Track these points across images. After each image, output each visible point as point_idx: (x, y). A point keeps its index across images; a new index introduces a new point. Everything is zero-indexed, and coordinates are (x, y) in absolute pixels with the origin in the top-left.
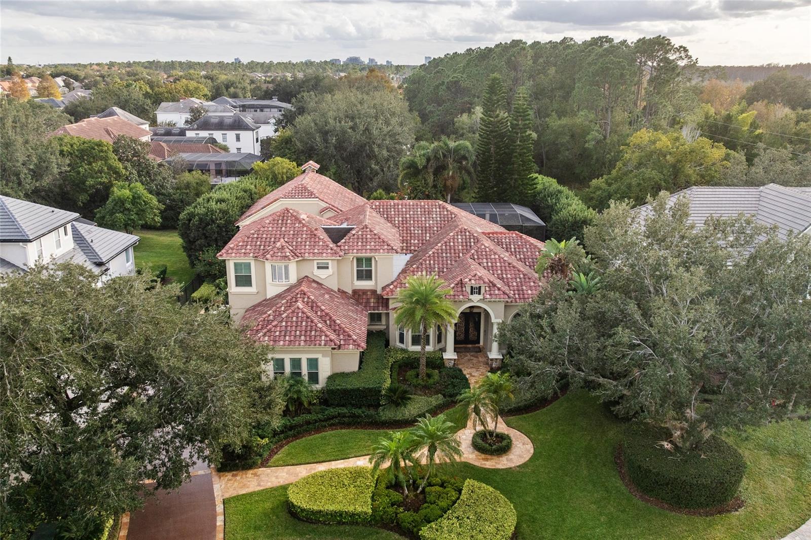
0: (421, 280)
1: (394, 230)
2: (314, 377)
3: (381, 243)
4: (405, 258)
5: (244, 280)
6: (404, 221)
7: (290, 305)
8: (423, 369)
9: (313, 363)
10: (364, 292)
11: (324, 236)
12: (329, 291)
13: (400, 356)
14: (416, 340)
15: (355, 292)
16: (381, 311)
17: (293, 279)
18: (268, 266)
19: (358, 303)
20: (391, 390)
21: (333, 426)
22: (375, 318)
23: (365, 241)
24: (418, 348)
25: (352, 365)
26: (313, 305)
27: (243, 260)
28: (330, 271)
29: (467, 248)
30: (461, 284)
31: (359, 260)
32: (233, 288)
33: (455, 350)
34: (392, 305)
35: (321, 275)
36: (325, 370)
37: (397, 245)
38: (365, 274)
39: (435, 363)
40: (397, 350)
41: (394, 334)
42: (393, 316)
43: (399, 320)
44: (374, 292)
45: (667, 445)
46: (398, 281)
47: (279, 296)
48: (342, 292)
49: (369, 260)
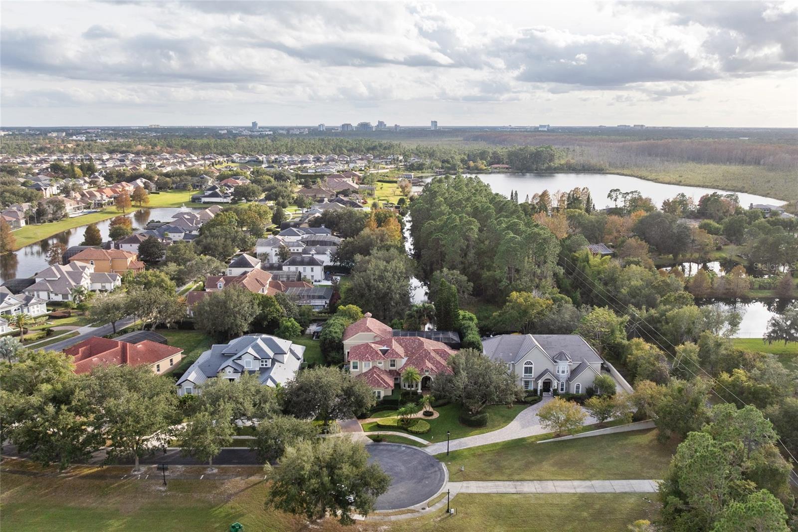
0: (411, 368)
1: (402, 349)
2: (379, 397)
3: (398, 355)
4: (406, 359)
5: (355, 367)
6: (406, 345)
7: (371, 376)
8: (411, 395)
9: (379, 393)
10: (393, 371)
11: (380, 353)
12: (382, 370)
13: (404, 391)
14: (409, 387)
15: (390, 370)
16: (398, 377)
17: (371, 367)
18: (363, 363)
19: (391, 374)
20: (401, 400)
21: (386, 410)
22: (396, 379)
23: (393, 355)
24: (409, 389)
25: (390, 393)
26: (378, 376)
27: (355, 361)
28: (382, 364)
29: (426, 356)
30: (422, 369)
31: (391, 361)
32: (352, 370)
33: (421, 389)
34: (401, 375)
35: (380, 365)
36: (382, 395)
37: (403, 355)
38: (393, 365)
39: (415, 393)
40: (403, 389)
41: (402, 384)
42: (402, 379)
43: (404, 380)
44: (396, 371)
45: (470, 413)
46: (403, 368)
47: (367, 372)
48: (385, 370)
49: (394, 361)
